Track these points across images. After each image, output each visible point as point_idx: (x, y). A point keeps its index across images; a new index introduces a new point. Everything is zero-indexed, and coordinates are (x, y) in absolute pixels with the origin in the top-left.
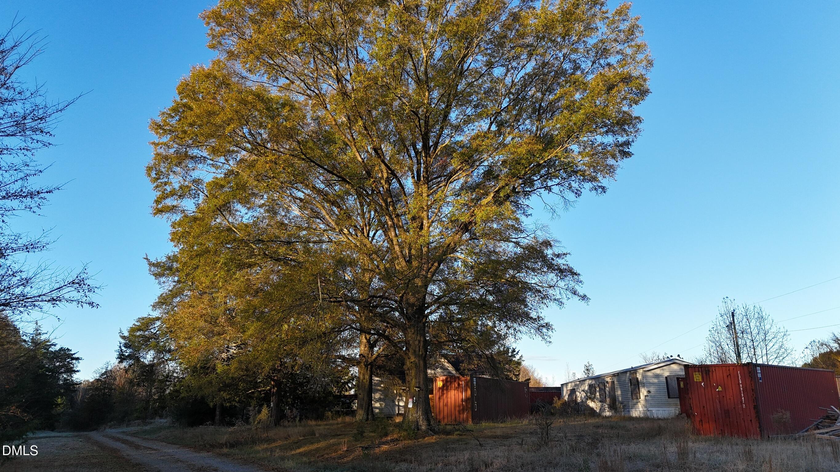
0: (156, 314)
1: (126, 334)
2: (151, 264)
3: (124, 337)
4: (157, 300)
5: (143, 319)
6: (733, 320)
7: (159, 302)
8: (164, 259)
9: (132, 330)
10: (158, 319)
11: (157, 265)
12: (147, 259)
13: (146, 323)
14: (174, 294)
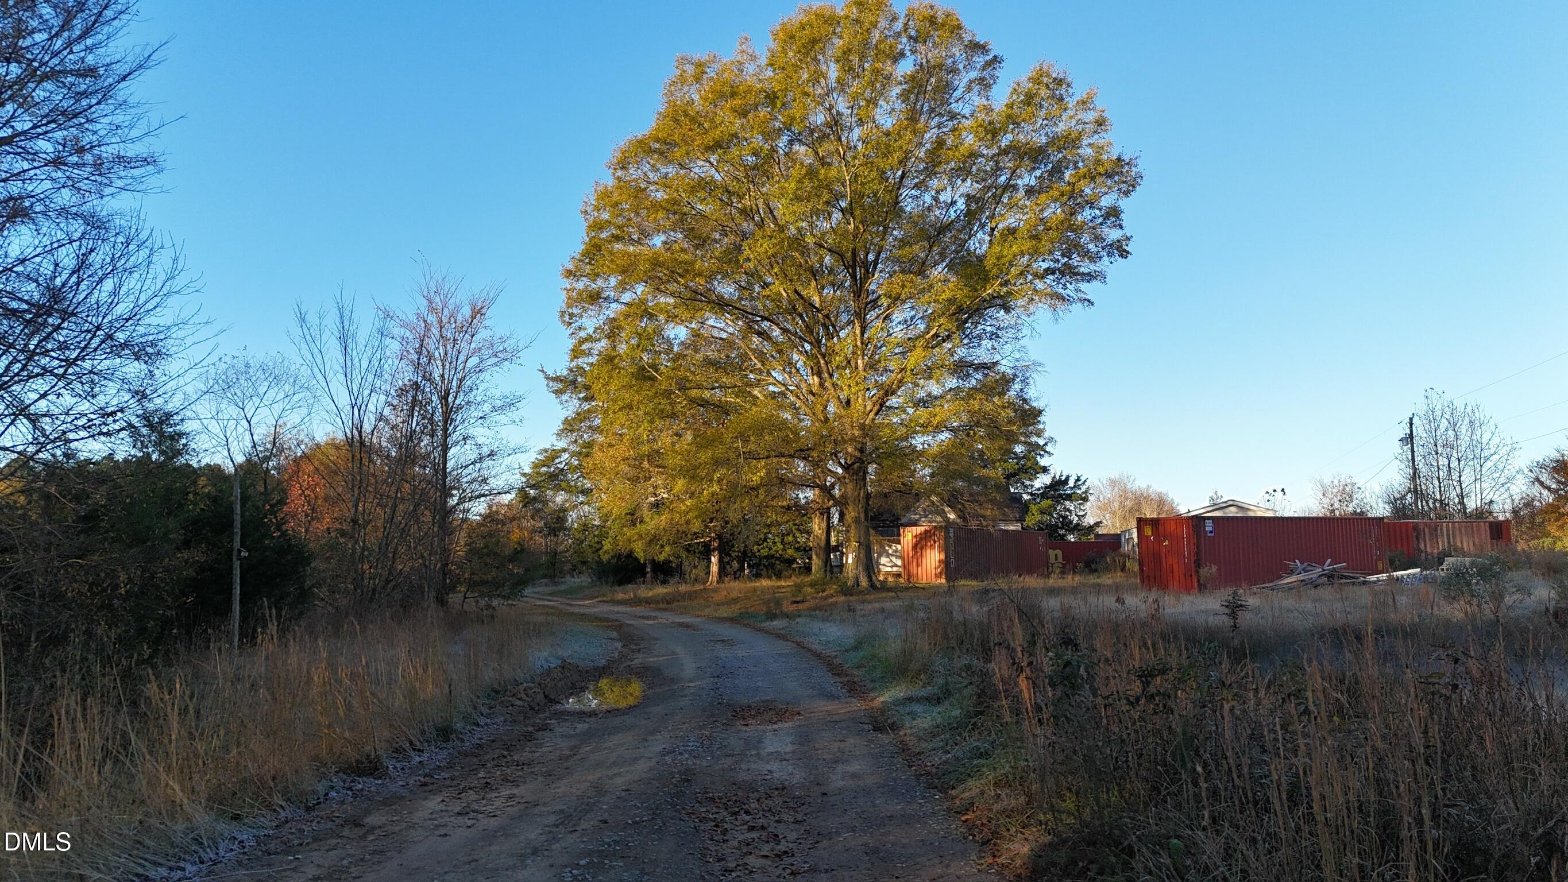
0: (561, 444)
1: (527, 470)
2: (547, 378)
3: (524, 475)
4: (562, 427)
5: (546, 451)
6: (1411, 431)
7: (563, 430)
8: (565, 372)
9: (536, 466)
10: (564, 450)
11: (557, 379)
12: (542, 371)
13: (553, 455)
14: (581, 417)
